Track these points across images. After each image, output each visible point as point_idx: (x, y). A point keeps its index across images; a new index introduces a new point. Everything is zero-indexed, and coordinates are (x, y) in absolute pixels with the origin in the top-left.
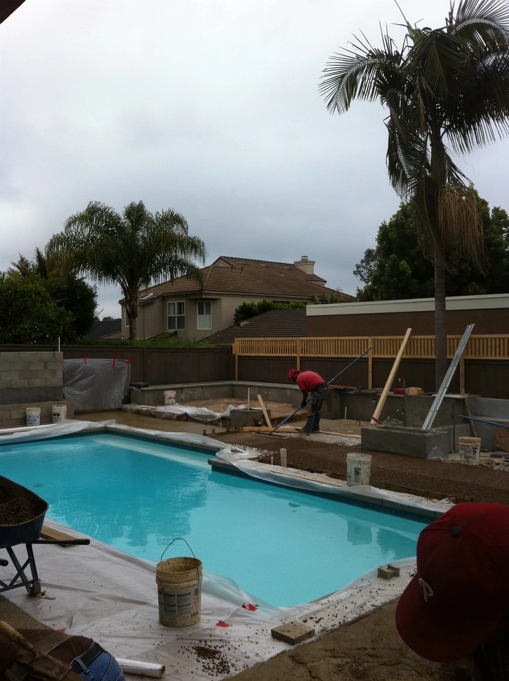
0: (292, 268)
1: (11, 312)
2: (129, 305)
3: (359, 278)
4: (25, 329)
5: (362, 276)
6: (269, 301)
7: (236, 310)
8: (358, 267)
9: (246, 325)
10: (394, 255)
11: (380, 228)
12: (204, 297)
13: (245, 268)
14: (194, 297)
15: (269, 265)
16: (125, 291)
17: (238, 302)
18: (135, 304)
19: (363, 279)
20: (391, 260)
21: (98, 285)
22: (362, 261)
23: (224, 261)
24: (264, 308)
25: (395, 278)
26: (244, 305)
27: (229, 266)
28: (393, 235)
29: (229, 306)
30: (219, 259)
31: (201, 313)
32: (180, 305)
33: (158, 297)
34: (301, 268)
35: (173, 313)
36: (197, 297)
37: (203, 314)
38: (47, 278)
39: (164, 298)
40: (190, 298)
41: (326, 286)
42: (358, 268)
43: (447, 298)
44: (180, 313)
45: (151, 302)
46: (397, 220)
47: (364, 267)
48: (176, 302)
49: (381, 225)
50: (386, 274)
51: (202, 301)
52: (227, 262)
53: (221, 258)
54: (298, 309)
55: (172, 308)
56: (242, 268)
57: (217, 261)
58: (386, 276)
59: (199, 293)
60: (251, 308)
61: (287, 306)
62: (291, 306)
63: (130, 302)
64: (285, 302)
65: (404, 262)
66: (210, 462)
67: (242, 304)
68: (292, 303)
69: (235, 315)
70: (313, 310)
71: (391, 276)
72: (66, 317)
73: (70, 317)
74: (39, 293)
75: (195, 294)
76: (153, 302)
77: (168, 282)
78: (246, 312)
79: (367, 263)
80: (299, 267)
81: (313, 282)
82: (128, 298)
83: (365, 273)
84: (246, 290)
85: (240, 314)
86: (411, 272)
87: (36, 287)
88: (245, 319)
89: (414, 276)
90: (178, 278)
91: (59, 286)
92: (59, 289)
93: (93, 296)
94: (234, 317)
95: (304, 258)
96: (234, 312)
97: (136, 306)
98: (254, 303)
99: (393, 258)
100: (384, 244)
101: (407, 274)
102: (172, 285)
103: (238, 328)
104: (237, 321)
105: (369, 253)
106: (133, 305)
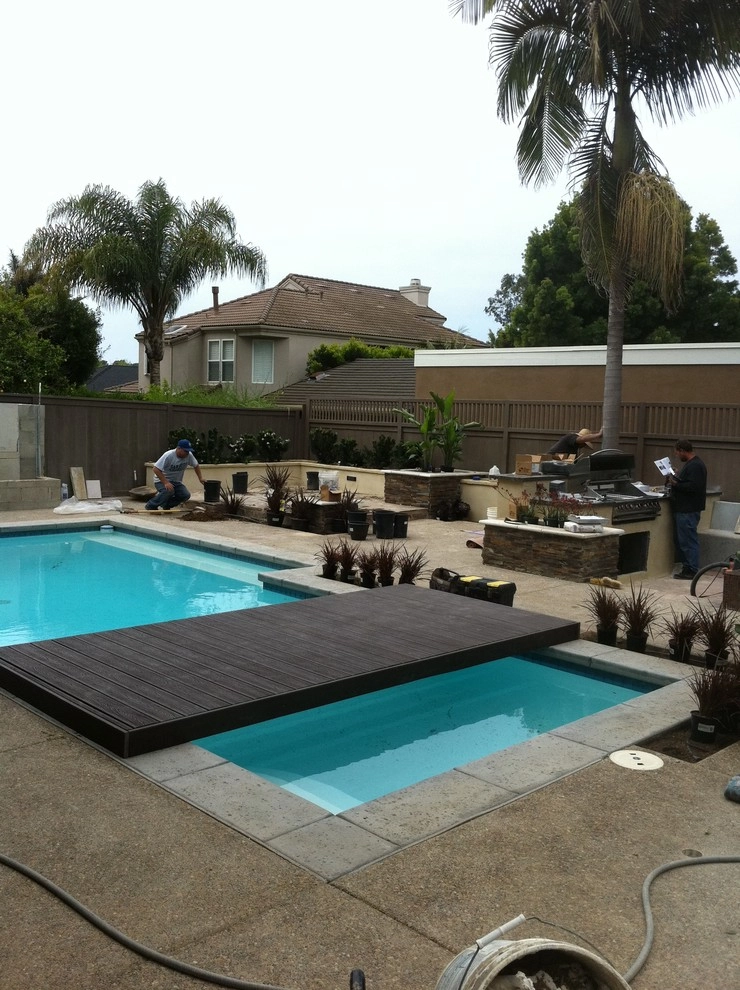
0: (396, 296)
2: (150, 342)
3: (493, 317)
5: (497, 315)
6: (361, 345)
7: (311, 356)
8: (491, 301)
9: (324, 379)
10: (548, 280)
11: (530, 239)
12: (263, 334)
13: (326, 293)
14: (250, 335)
15: (362, 289)
16: (144, 321)
17: (314, 345)
18: (159, 341)
19: (498, 318)
20: (544, 288)
21: (102, 309)
22: (498, 293)
23: (295, 280)
24: (353, 355)
25: (548, 315)
26: (323, 348)
27: (303, 290)
28: (549, 249)
29: (301, 349)
30: (288, 278)
32: (227, 345)
33: (195, 332)
34: (409, 297)
35: (216, 356)
36: (255, 334)
38: (26, 294)
39: (202, 333)
40: (241, 335)
41: (446, 325)
42: (491, 303)
43: (625, 347)
44: (226, 356)
45: (184, 338)
46: (555, 228)
47: (500, 302)
48: (221, 341)
49: (531, 235)
50: (535, 308)
51: (259, 341)
52: (299, 283)
53: (290, 277)
54: (403, 357)
55: (215, 349)
56: (322, 293)
57: (284, 281)
58: (534, 312)
59: (256, 328)
60: (333, 353)
61: (386, 352)
62: (392, 353)
63: (152, 338)
64: (384, 347)
65: (563, 289)
66: (261, 577)
67: (319, 348)
68: (394, 348)
69: (308, 364)
70: (424, 358)
71: (542, 312)
72: (53, 355)
73: (59, 355)
74: (12, 317)
75: (250, 330)
76: (186, 338)
77: (210, 309)
78: (325, 361)
79: (506, 296)
80: (406, 296)
81: (427, 319)
82: (149, 331)
83: (502, 310)
84: (327, 327)
85: (315, 362)
86: (573, 304)
87: (9, 308)
88: (323, 369)
89: (577, 311)
90: (224, 304)
91: (44, 307)
92: (44, 312)
93: (96, 324)
94: (306, 366)
95: (414, 282)
96: (307, 359)
97: (161, 344)
98: (338, 346)
99: (546, 284)
100: (534, 264)
101: (568, 308)
102: (216, 314)
103: (313, 382)
104: (311, 373)
105: (508, 281)
106: (156, 342)
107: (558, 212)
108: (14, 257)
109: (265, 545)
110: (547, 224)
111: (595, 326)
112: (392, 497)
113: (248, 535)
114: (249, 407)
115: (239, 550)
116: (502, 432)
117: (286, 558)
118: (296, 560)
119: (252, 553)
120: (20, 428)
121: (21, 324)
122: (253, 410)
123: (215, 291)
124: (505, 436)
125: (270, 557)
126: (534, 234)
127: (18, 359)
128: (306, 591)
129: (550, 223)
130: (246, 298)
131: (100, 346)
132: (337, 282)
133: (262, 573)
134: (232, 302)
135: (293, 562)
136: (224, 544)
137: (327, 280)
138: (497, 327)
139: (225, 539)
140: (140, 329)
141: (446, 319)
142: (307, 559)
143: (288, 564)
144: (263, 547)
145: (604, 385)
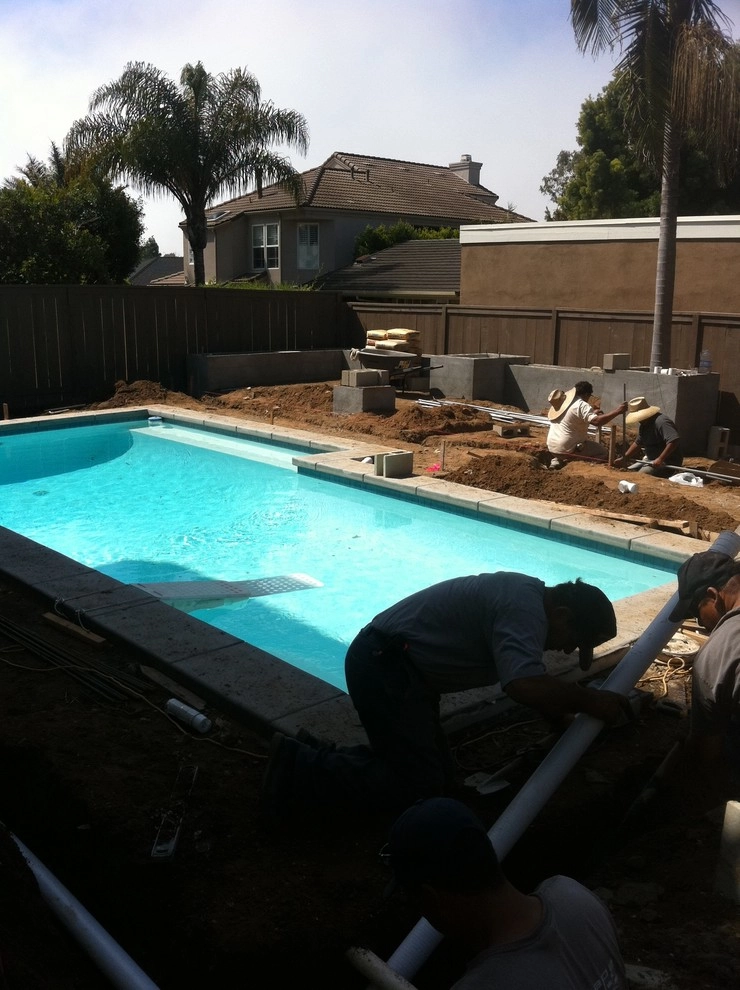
0: (445, 173)
3: (549, 196)
5: (554, 194)
6: (409, 226)
8: (546, 180)
10: (600, 152)
11: (584, 107)
12: (307, 216)
14: (294, 217)
15: (410, 167)
16: (186, 207)
18: (203, 229)
19: (555, 199)
20: (597, 161)
21: (144, 198)
22: (554, 172)
23: (341, 159)
24: (401, 237)
25: (600, 190)
27: (349, 169)
28: (604, 118)
30: (333, 157)
31: (303, 241)
32: (270, 229)
33: (237, 217)
34: (460, 174)
35: (261, 243)
36: (298, 217)
37: (307, 243)
39: (246, 218)
40: (284, 218)
41: (497, 204)
42: (546, 182)
43: (680, 219)
45: (226, 225)
46: (609, 95)
47: (555, 180)
48: (265, 226)
50: (588, 183)
51: (304, 225)
52: (344, 162)
53: (336, 156)
55: (259, 233)
56: (368, 171)
57: (329, 160)
58: (586, 187)
59: (300, 211)
60: (380, 236)
63: (195, 228)
64: (433, 228)
65: (615, 161)
66: (295, 462)
70: (469, 234)
71: (595, 187)
75: (294, 213)
76: (230, 224)
77: (254, 193)
78: (372, 244)
79: (561, 174)
80: (456, 173)
81: (478, 198)
82: (192, 218)
83: (558, 189)
84: (374, 208)
86: (627, 177)
88: (370, 252)
93: (138, 214)
95: (465, 158)
99: (599, 156)
100: (588, 134)
101: (622, 181)
102: (260, 198)
103: (359, 266)
104: (357, 256)
105: (564, 157)
106: (199, 228)
107: (613, 79)
108: (55, 149)
110: (601, 92)
111: (651, 201)
115: (275, 435)
116: (550, 311)
117: (322, 442)
118: (332, 444)
119: (288, 438)
124: (554, 315)
125: (306, 442)
128: (340, 475)
129: (604, 90)
133: (296, 457)
136: (260, 430)
138: (554, 207)
139: (262, 425)
140: (183, 217)
141: (498, 197)
144: (300, 432)
145: (657, 259)
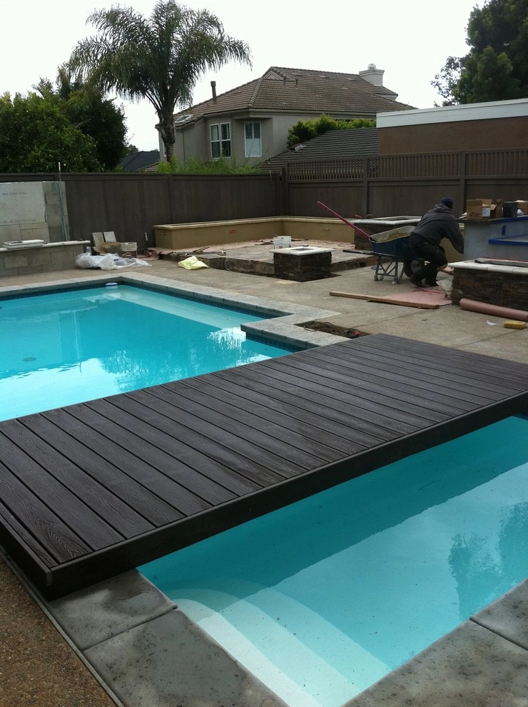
0: (358, 79)
1: (22, 139)
2: (165, 129)
4: (37, 158)
6: (330, 119)
7: (290, 131)
9: (302, 149)
10: (489, 48)
11: (472, 14)
12: (252, 116)
13: (300, 80)
14: (241, 117)
15: (329, 76)
16: (159, 112)
17: (291, 122)
18: (171, 127)
20: (486, 55)
23: (275, 72)
24: (324, 128)
25: (490, 79)
26: (300, 124)
27: (282, 79)
28: (488, 22)
29: (281, 127)
30: (269, 70)
31: (249, 136)
32: (224, 127)
33: (199, 119)
34: (367, 79)
35: (217, 138)
36: (245, 117)
37: (252, 138)
38: (68, 98)
39: (205, 119)
40: (235, 118)
41: (398, 100)
44: (225, 137)
45: (191, 125)
48: (220, 124)
49: (473, 10)
51: (249, 123)
52: (279, 74)
53: (272, 69)
54: (363, 128)
55: (215, 131)
56: (297, 80)
57: (267, 73)
58: (477, 77)
59: (246, 111)
60: (308, 128)
61: (351, 124)
62: (355, 125)
63: (166, 127)
64: (349, 121)
65: (503, 54)
66: (244, 328)
67: (296, 124)
68: (357, 120)
69: (288, 138)
70: (384, 120)
71: (485, 76)
72: (85, 142)
73: (90, 143)
74: (52, 114)
75: (242, 114)
76: (193, 124)
77: (211, 100)
78: (301, 134)
80: (365, 78)
81: (383, 96)
82: (163, 120)
83: (445, 84)
84: (303, 107)
85: (294, 136)
86: (512, 68)
87: (48, 107)
88: (301, 142)
89: (515, 74)
90: (221, 95)
91: (81, 107)
92: (81, 111)
93: (122, 118)
94: (287, 140)
95: (370, 66)
96: (287, 134)
97: (173, 130)
98: (311, 122)
99: (488, 51)
100: (476, 35)
101: (508, 72)
102: (215, 103)
103: (293, 153)
104: (291, 145)
105: (451, 61)
106: (169, 128)
109: (250, 294)
112: (361, 244)
113: (235, 285)
114: (237, 172)
115: (227, 301)
116: (459, 180)
117: (267, 307)
118: (276, 308)
119: (238, 303)
120: (46, 202)
121: (59, 120)
122: (240, 176)
123: (213, 84)
124: (463, 182)
125: (254, 306)
126: (475, 9)
127: (58, 147)
130: (237, 88)
131: (127, 135)
132: (309, 71)
133: (244, 324)
134: (227, 93)
135: (274, 311)
136: (213, 295)
137: (301, 70)
139: (215, 290)
140: (157, 120)
141: (397, 95)
142: (286, 307)
143: (271, 313)
144: (248, 297)
